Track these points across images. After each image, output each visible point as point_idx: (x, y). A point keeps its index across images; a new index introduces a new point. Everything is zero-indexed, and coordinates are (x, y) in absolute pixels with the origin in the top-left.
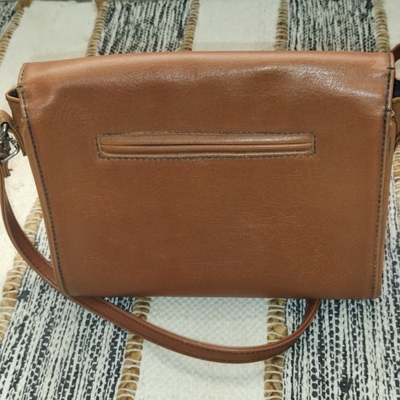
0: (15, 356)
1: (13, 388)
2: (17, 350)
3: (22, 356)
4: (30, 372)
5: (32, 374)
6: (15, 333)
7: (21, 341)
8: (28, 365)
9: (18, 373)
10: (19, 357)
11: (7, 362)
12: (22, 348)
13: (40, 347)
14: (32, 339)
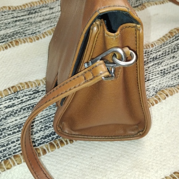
0: (21, 99)
1: (5, 108)
2: (25, 97)
3: (23, 101)
4: (17, 109)
5: (17, 110)
6: (33, 91)
7: (30, 96)
8: (20, 106)
9: (14, 105)
10: (21, 100)
11: (17, 98)
12: (27, 99)
13: (32, 105)
14: (34, 99)
